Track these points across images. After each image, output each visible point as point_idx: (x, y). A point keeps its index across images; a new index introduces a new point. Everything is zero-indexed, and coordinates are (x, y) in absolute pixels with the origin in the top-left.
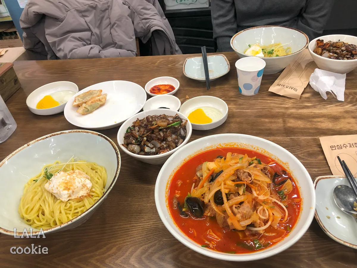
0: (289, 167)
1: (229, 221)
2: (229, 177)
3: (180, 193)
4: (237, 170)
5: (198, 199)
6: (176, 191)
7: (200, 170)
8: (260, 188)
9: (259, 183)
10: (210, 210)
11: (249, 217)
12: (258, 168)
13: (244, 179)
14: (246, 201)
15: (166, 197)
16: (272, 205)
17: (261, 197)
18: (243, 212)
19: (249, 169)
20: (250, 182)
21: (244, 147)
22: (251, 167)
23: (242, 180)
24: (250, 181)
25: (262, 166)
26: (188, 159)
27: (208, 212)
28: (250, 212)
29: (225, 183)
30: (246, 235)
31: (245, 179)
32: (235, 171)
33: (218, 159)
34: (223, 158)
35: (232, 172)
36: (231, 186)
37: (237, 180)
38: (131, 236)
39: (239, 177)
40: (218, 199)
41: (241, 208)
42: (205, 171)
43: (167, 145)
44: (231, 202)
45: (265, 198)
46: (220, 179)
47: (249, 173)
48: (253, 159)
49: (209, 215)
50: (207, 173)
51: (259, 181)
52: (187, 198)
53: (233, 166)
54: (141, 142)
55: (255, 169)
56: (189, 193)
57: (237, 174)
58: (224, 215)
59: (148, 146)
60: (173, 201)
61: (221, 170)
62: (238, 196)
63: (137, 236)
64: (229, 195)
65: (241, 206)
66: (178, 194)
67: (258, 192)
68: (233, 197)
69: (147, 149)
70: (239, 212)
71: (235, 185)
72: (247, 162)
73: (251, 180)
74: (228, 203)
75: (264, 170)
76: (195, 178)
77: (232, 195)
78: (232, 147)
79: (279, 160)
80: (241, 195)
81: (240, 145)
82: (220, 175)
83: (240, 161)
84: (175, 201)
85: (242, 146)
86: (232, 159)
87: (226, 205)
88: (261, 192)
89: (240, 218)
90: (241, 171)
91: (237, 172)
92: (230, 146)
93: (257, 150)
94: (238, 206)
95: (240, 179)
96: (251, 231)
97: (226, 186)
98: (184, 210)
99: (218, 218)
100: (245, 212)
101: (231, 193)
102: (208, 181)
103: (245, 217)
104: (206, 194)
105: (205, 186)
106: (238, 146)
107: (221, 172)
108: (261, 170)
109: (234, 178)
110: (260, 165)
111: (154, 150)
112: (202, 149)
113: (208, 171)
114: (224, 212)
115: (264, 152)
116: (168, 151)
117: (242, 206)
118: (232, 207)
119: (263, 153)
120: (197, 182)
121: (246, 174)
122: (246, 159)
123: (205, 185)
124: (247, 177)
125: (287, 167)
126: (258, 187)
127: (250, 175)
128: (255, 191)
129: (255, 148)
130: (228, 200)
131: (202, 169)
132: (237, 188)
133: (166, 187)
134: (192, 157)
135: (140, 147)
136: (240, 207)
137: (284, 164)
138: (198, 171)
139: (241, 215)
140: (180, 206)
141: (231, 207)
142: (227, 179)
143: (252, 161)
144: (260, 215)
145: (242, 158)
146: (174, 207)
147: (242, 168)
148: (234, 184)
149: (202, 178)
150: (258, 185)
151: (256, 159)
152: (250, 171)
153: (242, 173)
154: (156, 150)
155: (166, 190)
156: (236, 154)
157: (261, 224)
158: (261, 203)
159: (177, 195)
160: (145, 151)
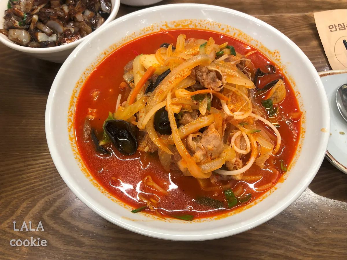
0: (280, 58)
1: (182, 166)
2: (181, 82)
3: (97, 112)
4: (197, 68)
5: (127, 124)
6: (89, 109)
7: (129, 70)
8: (236, 98)
9: (234, 89)
10: (147, 143)
11: (217, 155)
12: (232, 63)
13: (208, 84)
14: (212, 125)
15: (71, 121)
16: (254, 128)
17: (238, 116)
18: (207, 148)
19: (217, 65)
20: (219, 89)
21: (206, 27)
22: (220, 62)
23: (206, 86)
24: (220, 87)
25: (238, 58)
26: (111, 52)
27: (145, 145)
28: (220, 146)
29: (174, 93)
30: (211, 183)
31: (212, 85)
32: (192, 71)
33: (162, 50)
34: (170, 46)
35: (187, 73)
36: (185, 98)
37: (196, 87)
38: (26, 181)
39: (200, 81)
40: (161, 124)
41: (203, 140)
42: (138, 73)
43: (77, 29)
44: (185, 130)
45: (245, 116)
46: (164, 86)
47: (217, 73)
48: (221, 47)
49: (146, 149)
50: (141, 75)
51: (234, 86)
52: (108, 121)
53: (189, 59)
54: (30, 23)
55: (227, 64)
56: (110, 114)
57: (196, 76)
58: (173, 154)
59: (43, 32)
60: (83, 127)
61: (166, 68)
62: (197, 116)
63: (35, 180)
64: (182, 116)
65: (203, 136)
66: (93, 114)
67: (232, 107)
68: (189, 119)
69: (41, 37)
70: (199, 147)
71: (192, 97)
72: (213, 52)
73: (222, 86)
74: (180, 131)
75: (240, 66)
76: (123, 84)
77: (186, 115)
78: (187, 27)
79: (262, 47)
80: (202, 116)
81: (199, 23)
82: (164, 78)
83: (202, 51)
84: (87, 128)
85: (202, 27)
86: (186, 48)
87: (176, 136)
88: (238, 105)
89: (202, 158)
90: (204, 69)
91: (196, 71)
92: (183, 26)
93: (226, 32)
94: (198, 136)
95: (202, 84)
96: (221, 176)
97: (176, 100)
98: (102, 143)
99: (162, 158)
100: (210, 147)
101: (185, 112)
102: (144, 89)
103: (210, 156)
104: (141, 114)
105: (138, 99)
106: (196, 26)
107: (168, 72)
108: (237, 66)
109: (190, 83)
110: (234, 57)
111: (54, 38)
112: (136, 34)
113: (143, 73)
114: (173, 147)
115: (239, 35)
116: (79, 39)
117: (206, 135)
118: (187, 139)
119: (236, 37)
120: (125, 92)
121: (213, 74)
122: (212, 46)
123: (139, 97)
124: (214, 81)
125: (276, 59)
126: (232, 96)
127: (219, 76)
128: (227, 104)
129: (223, 29)
130: (178, 126)
131: (132, 69)
132: (195, 102)
133: (71, 103)
134: (118, 47)
135: (30, 34)
136: (201, 138)
137: (271, 55)
138: (127, 72)
139: (204, 152)
140: (96, 136)
141: (185, 139)
142: (177, 86)
143: (221, 50)
144: (235, 147)
145: (204, 45)
146: (84, 139)
147: (205, 62)
148: (190, 96)
149: (134, 86)
150: (231, 94)
151: (227, 47)
152: (218, 68)
153: (205, 73)
154: (57, 38)
155: (69, 109)
156: (192, 40)
157: (237, 163)
158: (238, 126)
159: (91, 117)
160: (37, 39)
